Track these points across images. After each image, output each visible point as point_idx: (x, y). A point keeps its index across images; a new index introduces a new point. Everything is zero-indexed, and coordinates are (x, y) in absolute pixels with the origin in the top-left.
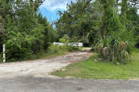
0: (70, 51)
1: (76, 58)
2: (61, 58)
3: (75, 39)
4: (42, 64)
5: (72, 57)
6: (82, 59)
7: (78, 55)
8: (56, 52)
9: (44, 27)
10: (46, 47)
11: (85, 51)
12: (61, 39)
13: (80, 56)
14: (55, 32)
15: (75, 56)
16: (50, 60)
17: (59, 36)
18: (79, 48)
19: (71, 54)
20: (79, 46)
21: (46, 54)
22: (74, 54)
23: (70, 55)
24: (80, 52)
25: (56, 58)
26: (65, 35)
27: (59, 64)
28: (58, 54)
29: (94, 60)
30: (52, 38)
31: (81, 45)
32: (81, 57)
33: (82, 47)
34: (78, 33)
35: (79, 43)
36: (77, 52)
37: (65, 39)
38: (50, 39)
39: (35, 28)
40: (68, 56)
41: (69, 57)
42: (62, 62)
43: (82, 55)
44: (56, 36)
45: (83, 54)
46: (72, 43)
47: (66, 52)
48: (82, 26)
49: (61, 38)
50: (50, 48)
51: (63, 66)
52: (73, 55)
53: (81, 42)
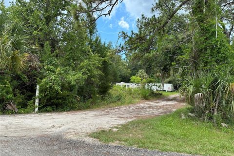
0: (146, 98)
1: (149, 112)
2: (125, 110)
3: (158, 77)
4: (87, 117)
5: (144, 110)
6: (162, 113)
7: (156, 106)
8: (119, 99)
9: (101, 58)
10: (104, 90)
11: (174, 99)
12: (133, 78)
13: (160, 107)
14: (124, 65)
15: (151, 107)
16: (103, 113)
17: (130, 72)
18: (164, 93)
19: (145, 104)
20: (165, 91)
21: (103, 102)
22: (150, 103)
23: (142, 105)
24: (163, 101)
25: (116, 110)
26: (141, 70)
27: (114, 120)
28: (122, 104)
29: (181, 116)
30: (115, 76)
31: (169, 88)
32: (161, 110)
33: (171, 91)
34: (160, 67)
35: (165, 85)
36: (158, 101)
37: (140, 77)
38: (110, 77)
39: (85, 61)
40: (138, 106)
41: (139, 109)
42: (121, 116)
43: (164, 105)
44: (125, 71)
45: (167, 105)
46: (150, 84)
47: (137, 100)
48: (166, 55)
49: (134, 75)
50: (110, 91)
51: (118, 124)
52: (147, 106)
53: (169, 82)
